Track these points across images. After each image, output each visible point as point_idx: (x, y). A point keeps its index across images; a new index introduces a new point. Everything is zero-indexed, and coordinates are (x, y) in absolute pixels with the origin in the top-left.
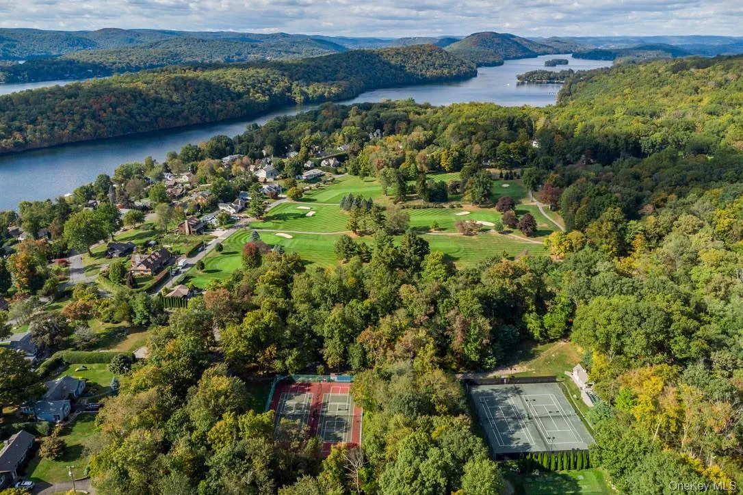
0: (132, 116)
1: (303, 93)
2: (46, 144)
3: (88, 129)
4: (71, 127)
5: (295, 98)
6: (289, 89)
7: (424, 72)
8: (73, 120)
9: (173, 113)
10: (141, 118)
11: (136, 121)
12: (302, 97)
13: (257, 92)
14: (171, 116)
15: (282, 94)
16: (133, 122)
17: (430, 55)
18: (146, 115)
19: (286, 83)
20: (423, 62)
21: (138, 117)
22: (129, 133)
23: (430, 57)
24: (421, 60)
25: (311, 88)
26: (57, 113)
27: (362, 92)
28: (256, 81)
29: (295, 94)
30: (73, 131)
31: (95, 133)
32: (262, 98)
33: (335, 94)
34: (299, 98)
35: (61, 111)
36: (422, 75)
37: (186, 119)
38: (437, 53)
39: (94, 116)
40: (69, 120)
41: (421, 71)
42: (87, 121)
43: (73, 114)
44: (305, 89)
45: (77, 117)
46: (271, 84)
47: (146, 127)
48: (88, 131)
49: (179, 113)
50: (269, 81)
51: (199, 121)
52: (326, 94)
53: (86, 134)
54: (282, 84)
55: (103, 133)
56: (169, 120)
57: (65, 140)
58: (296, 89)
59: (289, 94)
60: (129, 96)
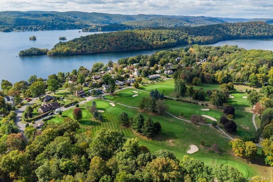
0: (121, 44)
1: (192, 40)
2: (91, 52)
3: (106, 48)
4: (100, 47)
5: (188, 41)
6: (187, 38)
7: (254, 33)
8: (102, 45)
9: (136, 44)
10: (125, 45)
11: (123, 47)
12: (191, 42)
13: (173, 39)
14: (136, 46)
15: (184, 39)
16: (121, 47)
17: (260, 26)
18: (127, 45)
19: (186, 35)
20: (255, 29)
21: (123, 45)
22: (119, 50)
23: (259, 27)
24: (254, 28)
25: (196, 38)
26: (98, 42)
27: (220, 41)
28: (174, 34)
29: (189, 40)
30: (101, 49)
31: (108, 50)
32: (173, 41)
33: (206, 41)
34: (190, 42)
35: (100, 41)
36: (253, 35)
37: (141, 47)
38: (263, 25)
39: (109, 44)
40: (101, 45)
41: (253, 33)
42: (106, 45)
43: (103, 43)
44: (193, 38)
45: (103, 44)
46: (180, 36)
47: (126, 49)
48: (105, 49)
49: (139, 45)
50: (179, 35)
51: (146, 48)
52: (202, 41)
53: (105, 50)
54: (184, 36)
55: (110, 50)
56: (135, 47)
57: (98, 51)
58: (189, 38)
59: (186, 40)
60: (123, 37)
